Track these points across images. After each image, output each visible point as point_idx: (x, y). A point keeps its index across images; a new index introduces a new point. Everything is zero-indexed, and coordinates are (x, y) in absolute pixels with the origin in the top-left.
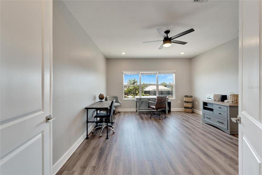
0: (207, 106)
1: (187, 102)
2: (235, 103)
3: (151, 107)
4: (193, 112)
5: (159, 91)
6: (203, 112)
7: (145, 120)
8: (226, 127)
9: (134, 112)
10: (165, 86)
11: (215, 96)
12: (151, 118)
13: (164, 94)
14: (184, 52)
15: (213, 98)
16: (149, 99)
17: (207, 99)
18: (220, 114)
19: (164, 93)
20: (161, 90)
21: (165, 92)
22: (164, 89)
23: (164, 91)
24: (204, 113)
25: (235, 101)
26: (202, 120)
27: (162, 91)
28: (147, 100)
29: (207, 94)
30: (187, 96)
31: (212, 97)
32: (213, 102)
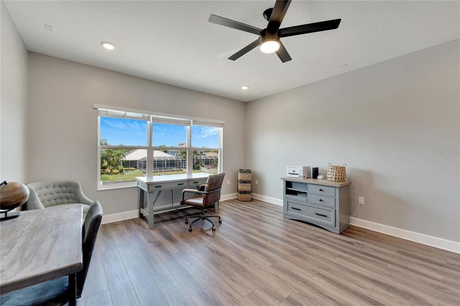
0: (291, 187)
1: (245, 182)
2: (339, 180)
3: (189, 204)
4: (252, 200)
5: (155, 161)
6: (285, 198)
7: (181, 241)
8: (332, 223)
9: (134, 220)
10: (166, 152)
11: (306, 169)
12: (190, 231)
13: (164, 166)
14: (248, 87)
15: (301, 174)
16: (181, 183)
17: (290, 175)
18: (321, 200)
19: (164, 163)
20: (159, 159)
21: (166, 162)
22: (165, 157)
23: (164, 161)
24: (288, 200)
25: (340, 177)
26: (283, 215)
27: (160, 161)
28: (176, 186)
29: (287, 167)
30: (241, 171)
31: (300, 171)
32: (302, 180)
